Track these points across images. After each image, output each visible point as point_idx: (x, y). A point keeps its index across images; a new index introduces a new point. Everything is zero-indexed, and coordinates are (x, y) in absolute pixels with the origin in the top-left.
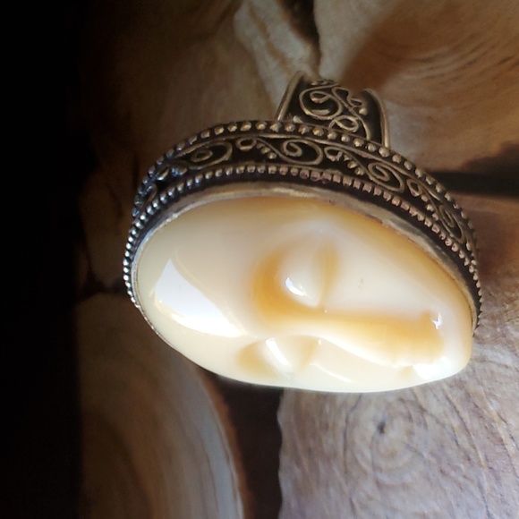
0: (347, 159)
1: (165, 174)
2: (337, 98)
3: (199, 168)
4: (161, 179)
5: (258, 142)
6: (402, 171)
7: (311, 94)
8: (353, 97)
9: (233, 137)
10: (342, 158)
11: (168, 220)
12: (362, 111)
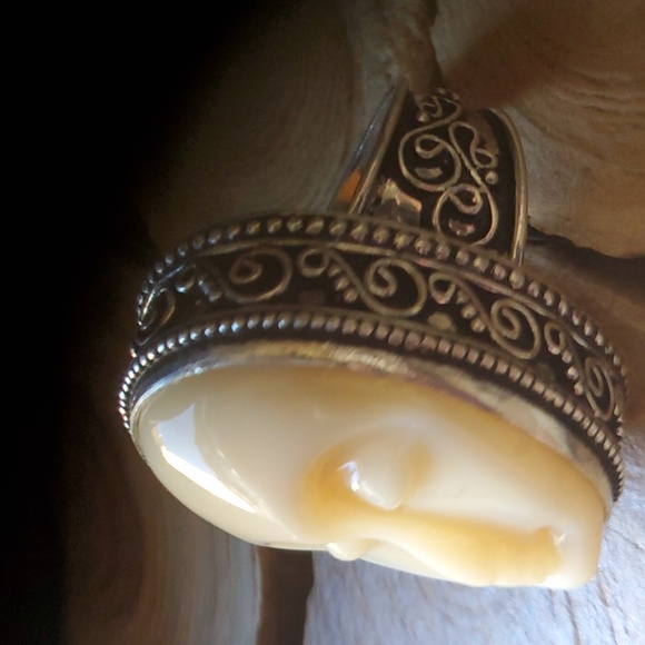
0: (461, 299)
1: (190, 285)
2: (454, 150)
3: (241, 300)
4: (182, 290)
5: (332, 262)
6: (540, 310)
7: (418, 141)
8: (478, 147)
9: (295, 242)
10: (454, 297)
11: (188, 374)
12: (491, 176)
